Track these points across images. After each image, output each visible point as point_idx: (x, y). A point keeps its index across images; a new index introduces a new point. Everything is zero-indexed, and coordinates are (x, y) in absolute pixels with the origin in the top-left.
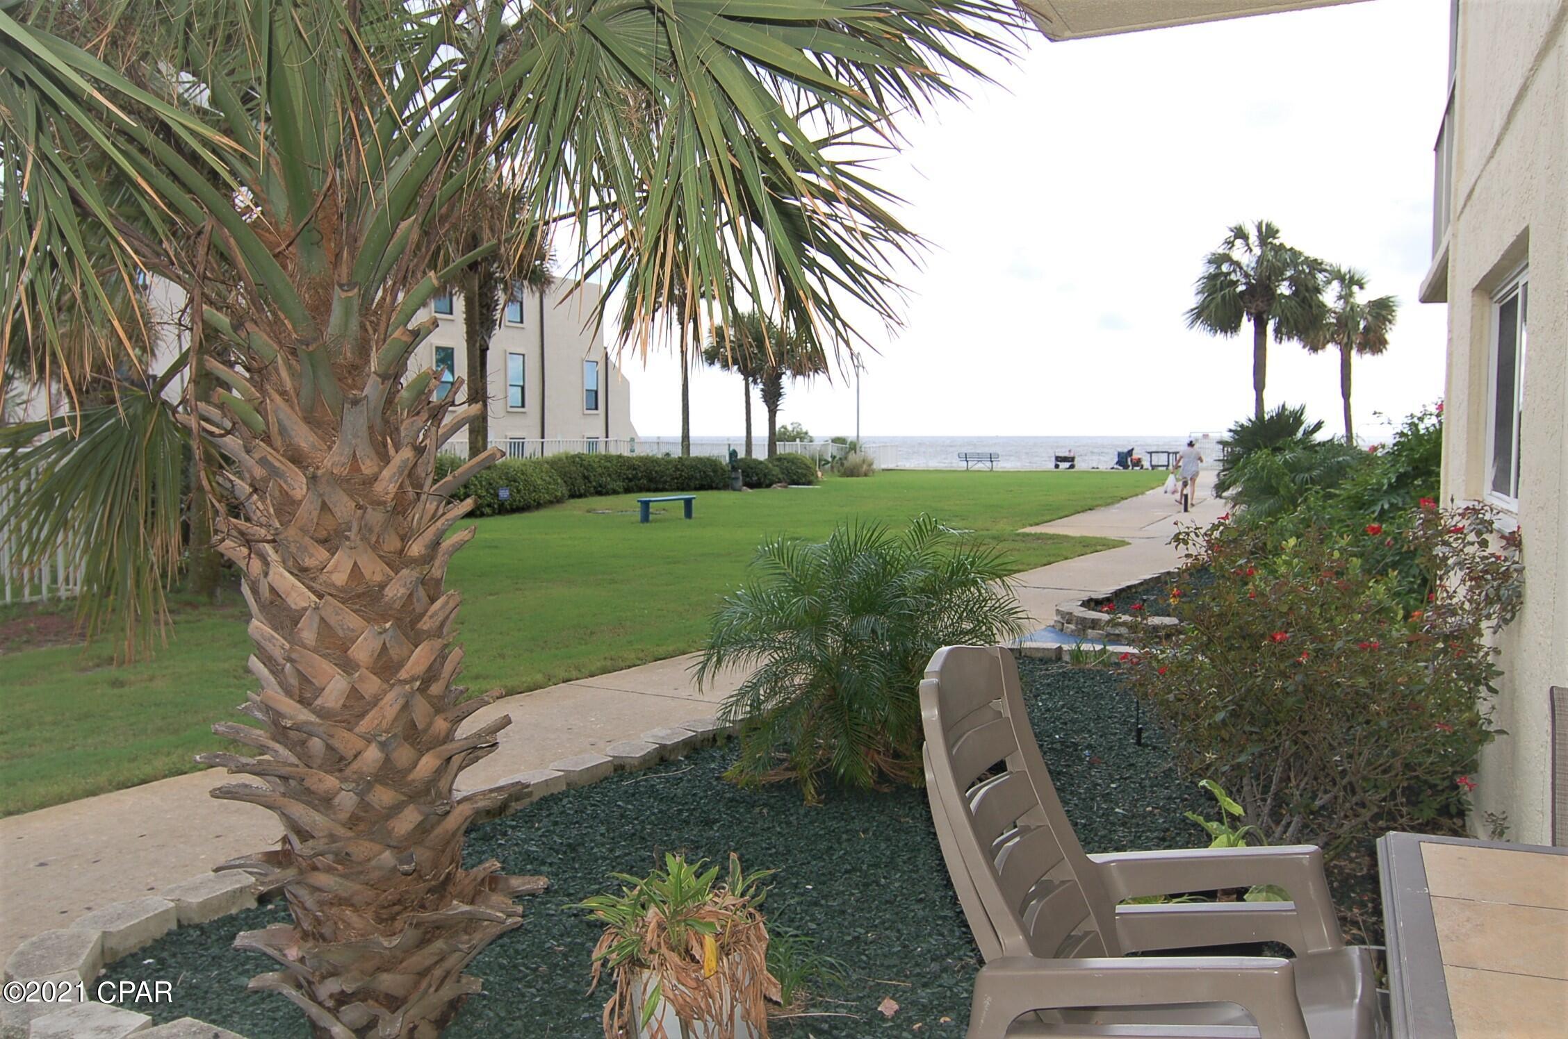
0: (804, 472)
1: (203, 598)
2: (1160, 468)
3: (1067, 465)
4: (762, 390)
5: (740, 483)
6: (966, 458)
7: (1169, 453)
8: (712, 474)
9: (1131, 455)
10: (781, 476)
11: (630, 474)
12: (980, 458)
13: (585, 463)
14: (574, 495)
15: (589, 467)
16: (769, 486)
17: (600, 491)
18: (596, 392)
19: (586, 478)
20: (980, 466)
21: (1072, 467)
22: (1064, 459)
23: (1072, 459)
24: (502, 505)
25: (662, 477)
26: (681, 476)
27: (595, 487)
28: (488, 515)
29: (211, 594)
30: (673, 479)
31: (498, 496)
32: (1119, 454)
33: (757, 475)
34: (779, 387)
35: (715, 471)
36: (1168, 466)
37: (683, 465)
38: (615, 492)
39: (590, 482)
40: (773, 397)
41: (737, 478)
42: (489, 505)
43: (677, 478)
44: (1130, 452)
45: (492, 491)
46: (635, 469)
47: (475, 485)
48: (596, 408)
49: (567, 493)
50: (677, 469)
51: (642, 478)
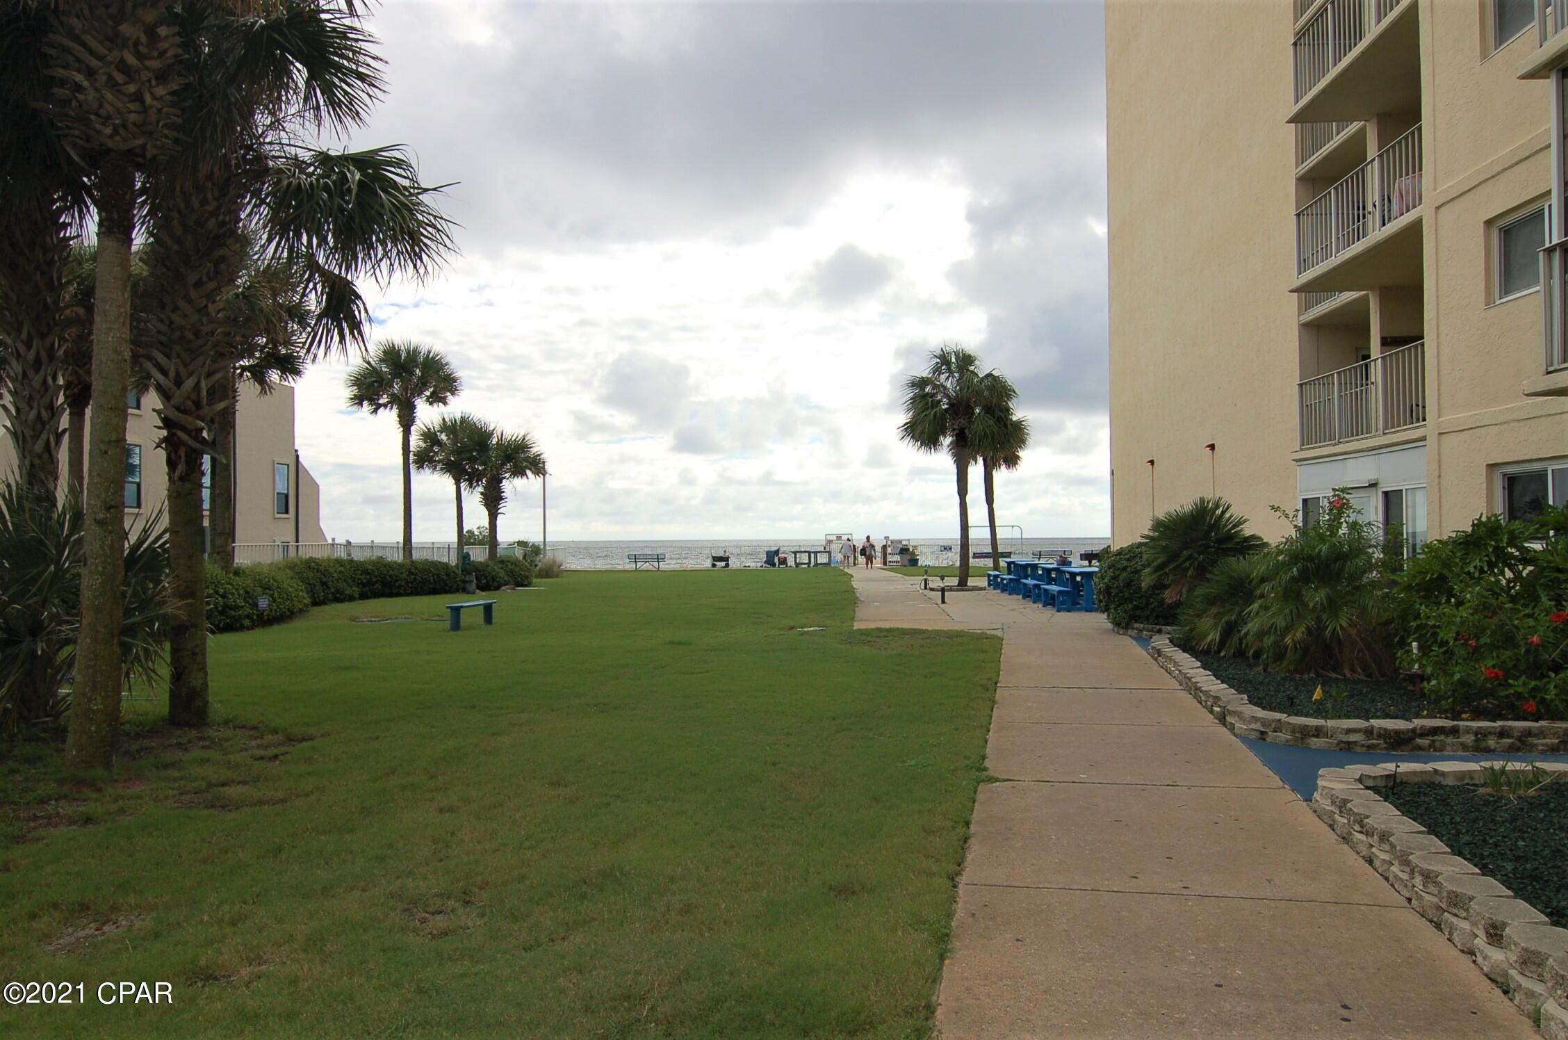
0: (527, 574)
1: (99, 772)
2: (803, 566)
3: (723, 564)
4: (482, 493)
5: (474, 586)
6: (635, 559)
7: (809, 553)
8: (445, 578)
9: (778, 555)
10: (506, 578)
11: (364, 578)
12: (647, 558)
13: (322, 568)
14: (316, 603)
15: (326, 573)
16: (497, 588)
17: (339, 598)
18: (287, 496)
19: (324, 584)
20: (647, 566)
21: (727, 565)
22: (720, 559)
23: (726, 559)
24: (261, 615)
25: (397, 581)
26: (415, 579)
27: (333, 594)
28: (248, 629)
29: (107, 765)
30: (407, 583)
31: (257, 605)
32: (768, 553)
33: (485, 578)
34: (500, 491)
35: (448, 575)
36: (810, 563)
37: (416, 568)
38: (351, 599)
39: (329, 588)
40: (493, 501)
41: (471, 582)
42: (249, 617)
43: (412, 583)
44: (777, 552)
45: (251, 601)
46: (369, 574)
47: (233, 594)
48: (287, 512)
49: (308, 601)
50: (411, 573)
51: (376, 582)
